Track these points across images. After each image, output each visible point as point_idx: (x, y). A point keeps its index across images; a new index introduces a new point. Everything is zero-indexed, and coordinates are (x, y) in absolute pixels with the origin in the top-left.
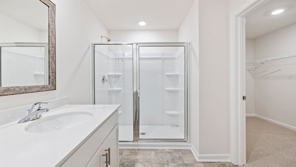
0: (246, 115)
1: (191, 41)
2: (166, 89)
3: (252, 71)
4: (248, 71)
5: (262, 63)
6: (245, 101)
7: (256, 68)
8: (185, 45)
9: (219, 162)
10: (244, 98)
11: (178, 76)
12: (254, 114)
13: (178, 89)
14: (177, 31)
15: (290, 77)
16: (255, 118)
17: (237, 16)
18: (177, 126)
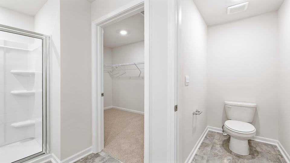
0: (104, 109)
1: (51, 35)
2: (13, 92)
3: (110, 73)
4: (108, 72)
5: (117, 67)
6: (103, 97)
7: (113, 71)
8: (44, 37)
9: (82, 159)
10: (102, 95)
11: (33, 74)
12: (112, 106)
13: (33, 91)
14: (32, 17)
15: (130, 78)
16: (112, 109)
17: (97, 25)
18: (33, 138)
